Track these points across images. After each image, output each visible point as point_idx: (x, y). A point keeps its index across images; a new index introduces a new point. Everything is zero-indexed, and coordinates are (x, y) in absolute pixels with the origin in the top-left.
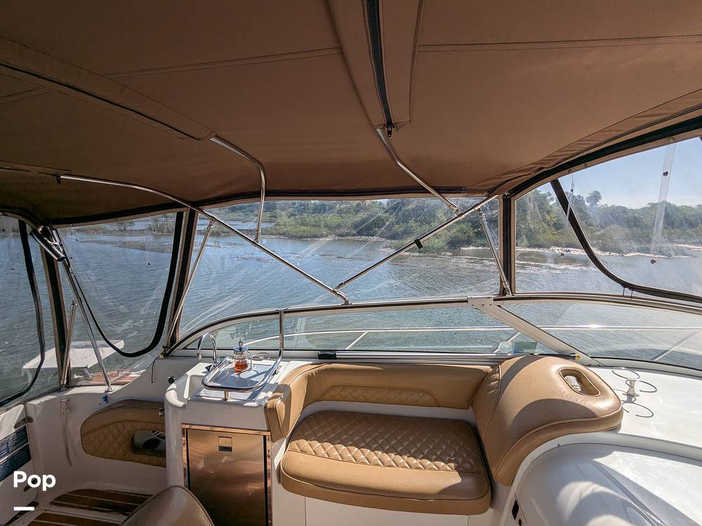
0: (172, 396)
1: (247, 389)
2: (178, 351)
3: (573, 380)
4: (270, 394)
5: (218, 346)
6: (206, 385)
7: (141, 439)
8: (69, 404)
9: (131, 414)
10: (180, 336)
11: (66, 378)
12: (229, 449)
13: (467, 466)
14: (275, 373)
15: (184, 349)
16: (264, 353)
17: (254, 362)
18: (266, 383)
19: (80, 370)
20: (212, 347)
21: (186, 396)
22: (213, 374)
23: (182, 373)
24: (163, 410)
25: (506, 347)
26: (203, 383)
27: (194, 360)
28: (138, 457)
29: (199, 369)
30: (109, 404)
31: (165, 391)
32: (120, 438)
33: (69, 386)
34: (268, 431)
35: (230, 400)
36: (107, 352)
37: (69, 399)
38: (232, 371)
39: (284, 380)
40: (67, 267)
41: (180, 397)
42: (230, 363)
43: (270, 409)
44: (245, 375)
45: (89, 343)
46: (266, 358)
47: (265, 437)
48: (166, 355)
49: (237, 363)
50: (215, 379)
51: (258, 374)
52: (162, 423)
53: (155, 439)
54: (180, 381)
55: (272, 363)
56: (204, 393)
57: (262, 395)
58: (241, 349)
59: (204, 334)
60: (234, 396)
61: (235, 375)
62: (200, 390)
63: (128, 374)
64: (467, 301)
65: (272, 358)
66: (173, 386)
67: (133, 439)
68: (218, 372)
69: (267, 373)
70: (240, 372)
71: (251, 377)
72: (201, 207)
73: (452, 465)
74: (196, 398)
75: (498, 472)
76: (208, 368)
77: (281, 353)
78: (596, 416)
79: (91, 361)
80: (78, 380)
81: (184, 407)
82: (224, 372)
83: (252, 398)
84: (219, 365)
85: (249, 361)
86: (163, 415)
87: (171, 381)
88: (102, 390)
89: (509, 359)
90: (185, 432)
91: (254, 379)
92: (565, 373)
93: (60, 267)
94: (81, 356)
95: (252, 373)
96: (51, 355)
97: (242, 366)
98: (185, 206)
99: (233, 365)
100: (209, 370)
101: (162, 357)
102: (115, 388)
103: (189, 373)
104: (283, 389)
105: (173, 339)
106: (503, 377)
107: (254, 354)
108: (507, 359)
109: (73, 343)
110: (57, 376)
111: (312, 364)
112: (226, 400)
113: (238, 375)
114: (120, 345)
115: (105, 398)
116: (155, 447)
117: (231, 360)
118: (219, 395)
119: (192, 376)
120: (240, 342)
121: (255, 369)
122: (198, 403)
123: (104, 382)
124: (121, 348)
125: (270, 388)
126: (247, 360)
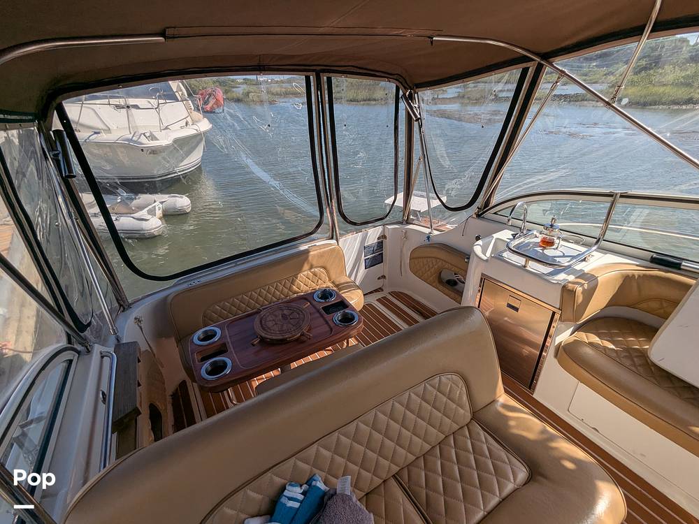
0: (478, 249)
1: (550, 264)
2: (488, 215)
4: (571, 278)
5: (528, 218)
6: (509, 248)
7: (447, 276)
8: (406, 234)
9: (443, 255)
10: (494, 201)
11: (407, 217)
12: (516, 309)
14: (584, 260)
15: (495, 213)
16: (577, 237)
17: (562, 243)
18: (569, 266)
19: (415, 213)
20: (522, 218)
21: (488, 254)
22: (517, 242)
23: (490, 234)
24: (468, 258)
26: (508, 246)
27: (503, 225)
28: (441, 287)
29: (506, 235)
30: (430, 243)
31: (473, 245)
32: (433, 270)
33: (408, 222)
34: (559, 309)
35: (528, 268)
36: (435, 203)
37: (407, 230)
38: (536, 244)
39: (593, 270)
40: (420, 127)
41: (484, 252)
42: (536, 237)
43: (569, 290)
44: (549, 252)
45: (424, 194)
46: (577, 243)
47: (554, 313)
48: (479, 216)
49: (544, 238)
50: (518, 246)
51: (564, 256)
52: (465, 271)
53: (455, 281)
54: (487, 240)
55: (583, 249)
56: (507, 255)
57: (561, 276)
58: (552, 226)
59: (519, 203)
60: (533, 266)
61: (539, 249)
62: (502, 252)
63: (445, 225)
65: (584, 245)
66: (480, 242)
67: (440, 273)
68: (522, 243)
69: (573, 257)
70: (545, 248)
71: (555, 257)
72: (551, 60)
74: (498, 257)
76: (514, 236)
77: (598, 242)
79: (424, 208)
80: (413, 220)
81: (487, 261)
82: (528, 244)
83: (551, 274)
84: (526, 236)
85: (557, 241)
86: (468, 263)
87: (478, 238)
88: (427, 231)
90: (484, 279)
91: (558, 259)
93: (416, 124)
94: (418, 203)
95: (558, 253)
96: (401, 196)
97: (548, 243)
98: (533, 60)
99: (538, 240)
100: (514, 237)
101: (475, 216)
102: (436, 233)
103: (496, 236)
104: (591, 278)
105: (487, 203)
107: (565, 235)
109: (414, 192)
110: (402, 213)
111: (637, 265)
112: (525, 267)
113: (543, 250)
114: (444, 199)
115: (428, 238)
116: (454, 286)
117: (538, 234)
118: (520, 261)
119: (497, 239)
120: (553, 219)
121: (563, 249)
122: (499, 261)
123: (429, 226)
124: (444, 202)
125: (574, 272)
126: (555, 238)
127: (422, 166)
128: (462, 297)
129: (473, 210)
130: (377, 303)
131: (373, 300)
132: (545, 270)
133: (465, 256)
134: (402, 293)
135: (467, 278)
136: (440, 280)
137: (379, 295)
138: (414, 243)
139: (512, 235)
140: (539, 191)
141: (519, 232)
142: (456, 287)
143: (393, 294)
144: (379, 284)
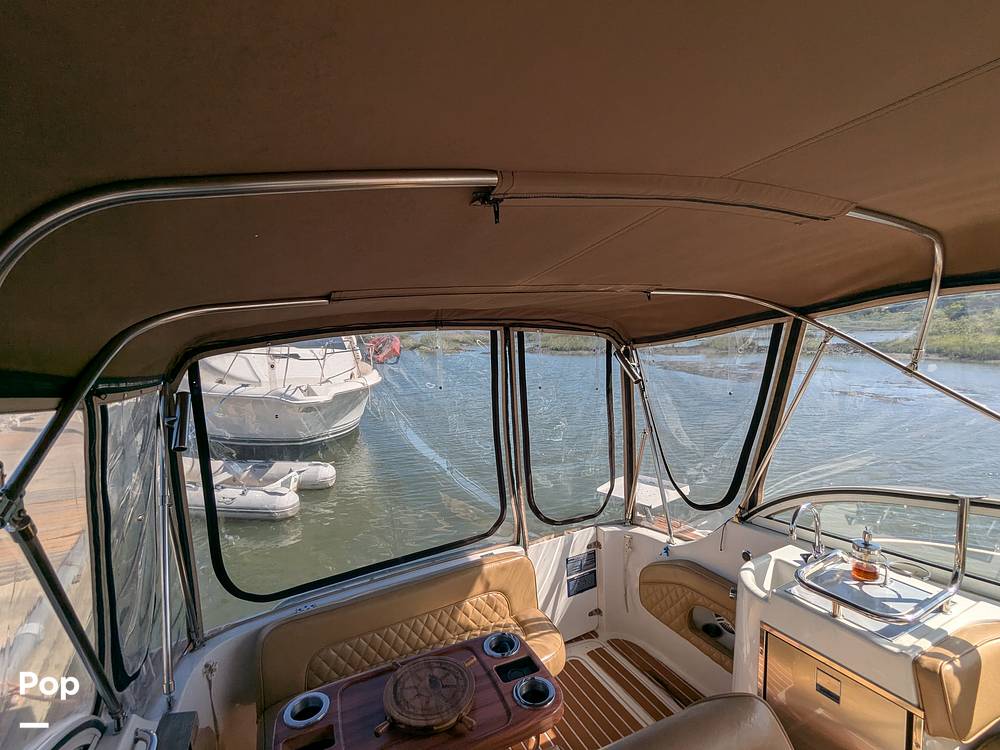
0: (748, 577)
1: (879, 616)
2: (755, 518)
4: (926, 645)
5: (823, 528)
6: (801, 581)
7: (703, 617)
8: (632, 543)
9: (691, 580)
10: (764, 497)
11: (630, 515)
12: (835, 698)
14: (941, 610)
15: (767, 517)
16: (917, 566)
17: (892, 574)
18: (916, 622)
19: (644, 509)
20: (813, 526)
21: (767, 585)
22: (812, 568)
23: (764, 551)
24: (735, 592)
26: (797, 576)
27: (784, 538)
28: (694, 638)
29: (791, 554)
30: (667, 558)
31: (739, 569)
32: (678, 605)
33: (633, 522)
34: (919, 707)
35: (841, 619)
36: (673, 495)
37: (633, 536)
38: (845, 574)
39: (961, 630)
40: (642, 390)
41: (760, 583)
42: (843, 561)
43: (926, 669)
44: (872, 590)
45: (655, 480)
46: (920, 576)
47: (910, 715)
48: (743, 520)
49: (857, 564)
50: (815, 577)
51: (900, 599)
52: (732, 612)
53: (717, 627)
54: (761, 561)
55: (935, 590)
56: (797, 590)
57: (906, 640)
58: (866, 545)
59: (804, 505)
60: (846, 615)
61: (852, 583)
62: (791, 585)
63: (693, 530)
65: (933, 580)
66: (749, 564)
67: (691, 612)
68: (821, 570)
69: (921, 604)
70: (862, 583)
71: (885, 600)
72: (811, 315)
74: (783, 594)
76: (806, 557)
77: (958, 579)
79: (656, 503)
80: (641, 519)
81: (766, 599)
82: (833, 573)
83: (886, 634)
84: (825, 559)
85: (881, 571)
86: (734, 599)
87: (746, 557)
88: (664, 538)
90: (765, 637)
91: (891, 605)
93: (636, 388)
94: (647, 494)
95: (886, 593)
96: (620, 482)
97: (866, 574)
98: (786, 315)
99: (849, 567)
100: (806, 560)
101: (736, 520)
102: (678, 542)
103: (776, 554)
104: (960, 647)
105: (753, 501)
107: (893, 561)
109: (640, 477)
110: (623, 508)
112: (834, 616)
113: (860, 587)
114: (686, 490)
115: (667, 550)
116: (716, 636)
117: (846, 557)
118: (825, 605)
119: (777, 561)
120: (865, 533)
121: (893, 587)
122: (787, 602)
123: (666, 531)
124: (686, 494)
125: (926, 633)
126: (877, 567)
127: (648, 442)
128: (732, 658)
129: (732, 510)
130: (588, 659)
131: (581, 652)
132: (874, 625)
133: (732, 585)
134: (626, 641)
135: (737, 625)
136: (692, 624)
137: (592, 645)
138: (645, 558)
139: (802, 555)
140: (832, 486)
141: (812, 551)
142: (720, 640)
143: (614, 643)
144: (590, 624)
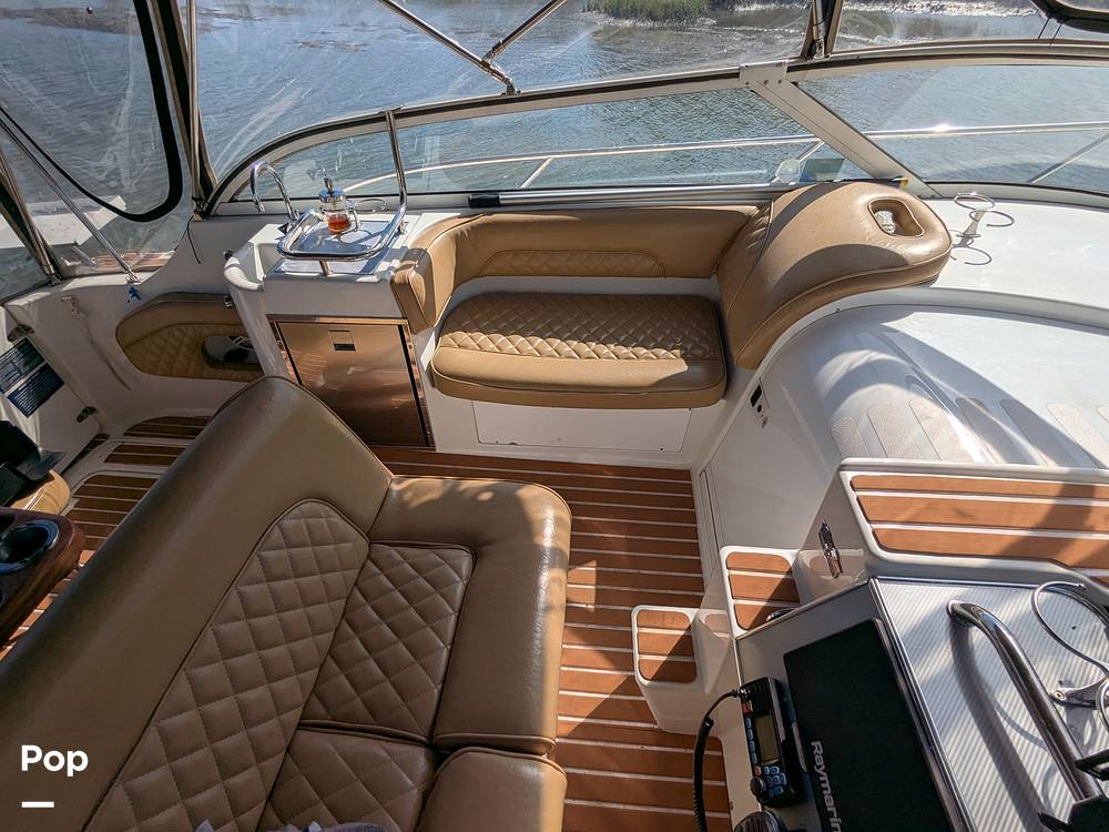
0: (234, 274)
1: (357, 256)
2: (222, 205)
3: (886, 217)
4: (396, 263)
5: (290, 194)
6: (286, 253)
7: (218, 348)
8: (78, 304)
9: (182, 314)
10: (215, 178)
11: (51, 265)
12: (351, 347)
13: (699, 352)
14: (399, 232)
15: (232, 200)
16: (373, 202)
17: (360, 217)
18: (384, 249)
19: (70, 249)
20: (280, 195)
21: (260, 275)
22: (292, 237)
23: (242, 241)
24: (230, 300)
25: (789, 170)
26: (280, 250)
27: (259, 219)
28: (220, 372)
29: (269, 234)
31: (222, 269)
32: (184, 349)
33: (62, 276)
34: (403, 318)
35: (331, 275)
36: (102, 217)
37: (74, 296)
38: (325, 232)
39: (416, 242)
41: (251, 276)
42: (319, 220)
43: (400, 284)
44: (349, 238)
45: (61, 203)
46: (379, 210)
47: (400, 327)
48: (206, 215)
49: (332, 219)
50: (297, 245)
51: (371, 236)
53: (239, 350)
54: (244, 253)
55: (389, 217)
56: (287, 266)
57: (383, 266)
58: (331, 193)
60: (336, 268)
61: (332, 238)
62: (279, 263)
64: (736, 75)
65: (388, 210)
66: (233, 260)
67: (204, 350)
68: (301, 236)
69: (382, 233)
70: (339, 234)
71: (361, 241)
73: (677, 352)
74: (274, 275)
75: (740, 354)
76: (284, 229)
77: (404, 199)
78: (907, 264)
79: (83, 235)
80: (73, 267)
81: (260, 289)
82: (313, 236)
83: (366, 271)
84: (301, 222)
85: (352, 217)
86: (233, 307)
87: (228, 256)
88: (122, 279)
89: (790, 191)
90: (276, 322)
91: (364, 244)
92: (877, 206)
95: (361, 234)
97: (341, 225)
99: (325, 224)
100: (285, 232)
101: (197, 217)
102: (143, 277)
103: (256, 240)
104: (417, 255)
105: (206, 186)
106: (774, 221)
107: (356, 203)
108: (786, 192)
110: (33, 262)
111: (460, 217)
112: (325, 274)
113: (338, 238)
115: (134, 292)
116: (241, 359)
117: (319, 215)
118: (309, 268)
119: (261, 246)
120: (326, 180)
121: (363, 226)
122: (280, 282)
123: (119, 268)
124: (123, 209)
125: (395, 254)
126: (347, 214)
130: (110, 466)
131: (96, 465)
132: (355, 267)
133: (222, 297)
134: (150, 421)
135: (250, 334)
136: (213, 362)
137: (107, 449)
138: (110, 317)
139: (280, 229)
141: (288, 221)
142: (247, 360)
143: (136, 430)
144: (89, 428)
